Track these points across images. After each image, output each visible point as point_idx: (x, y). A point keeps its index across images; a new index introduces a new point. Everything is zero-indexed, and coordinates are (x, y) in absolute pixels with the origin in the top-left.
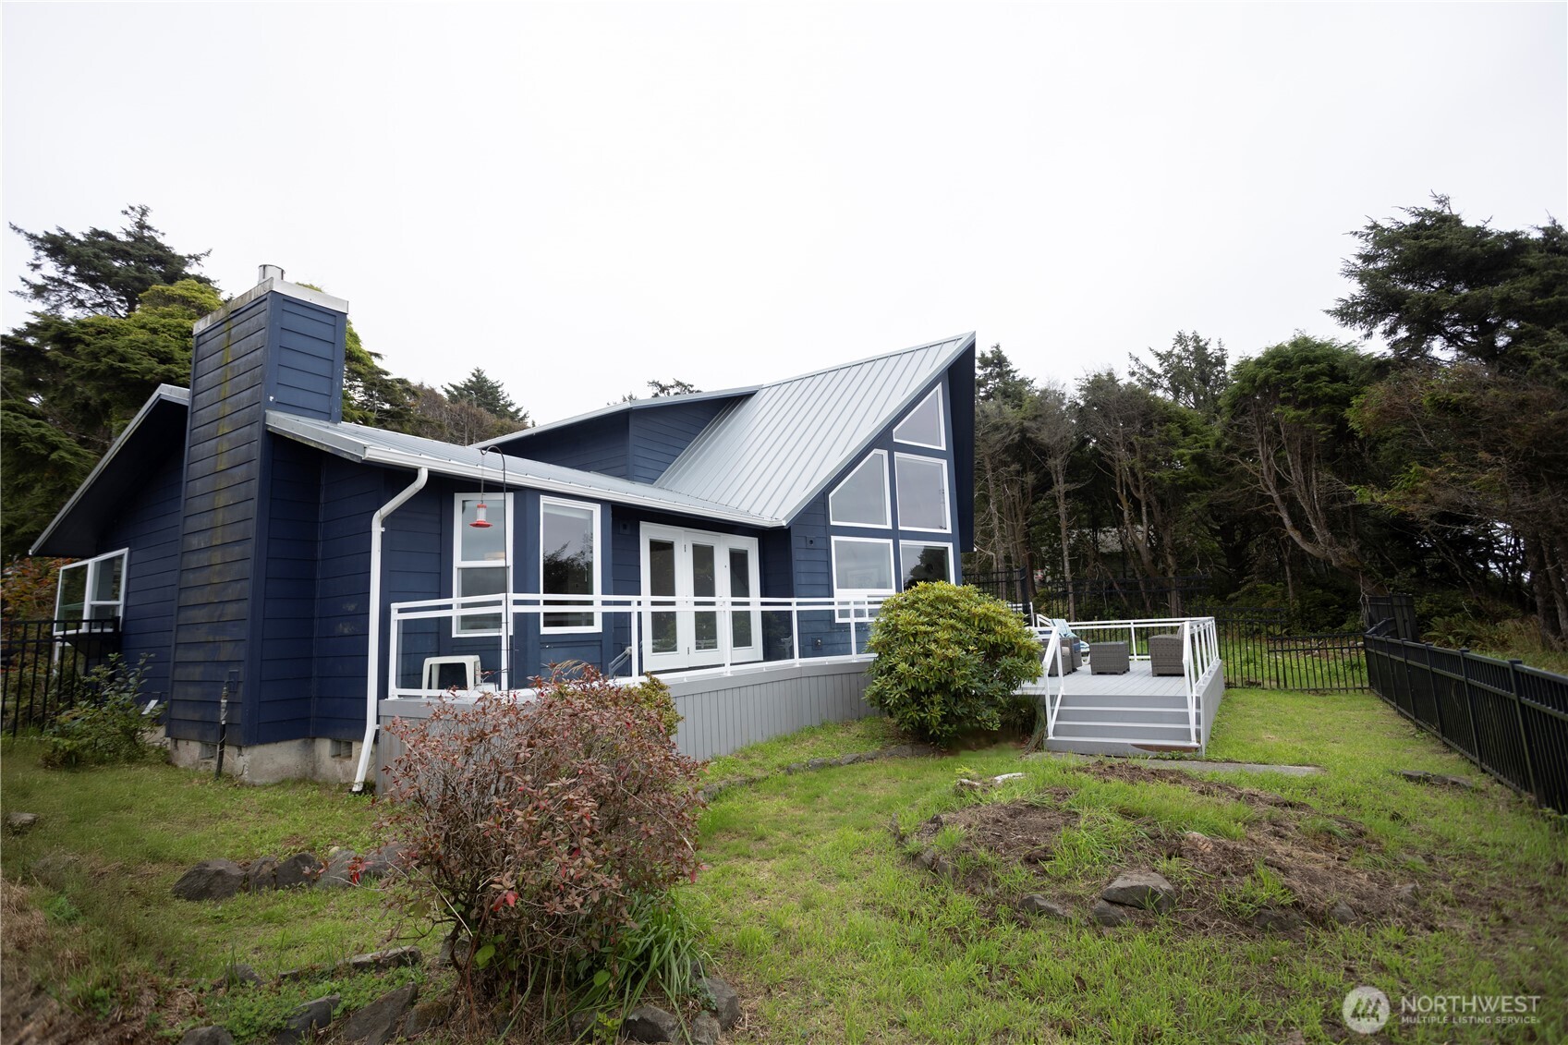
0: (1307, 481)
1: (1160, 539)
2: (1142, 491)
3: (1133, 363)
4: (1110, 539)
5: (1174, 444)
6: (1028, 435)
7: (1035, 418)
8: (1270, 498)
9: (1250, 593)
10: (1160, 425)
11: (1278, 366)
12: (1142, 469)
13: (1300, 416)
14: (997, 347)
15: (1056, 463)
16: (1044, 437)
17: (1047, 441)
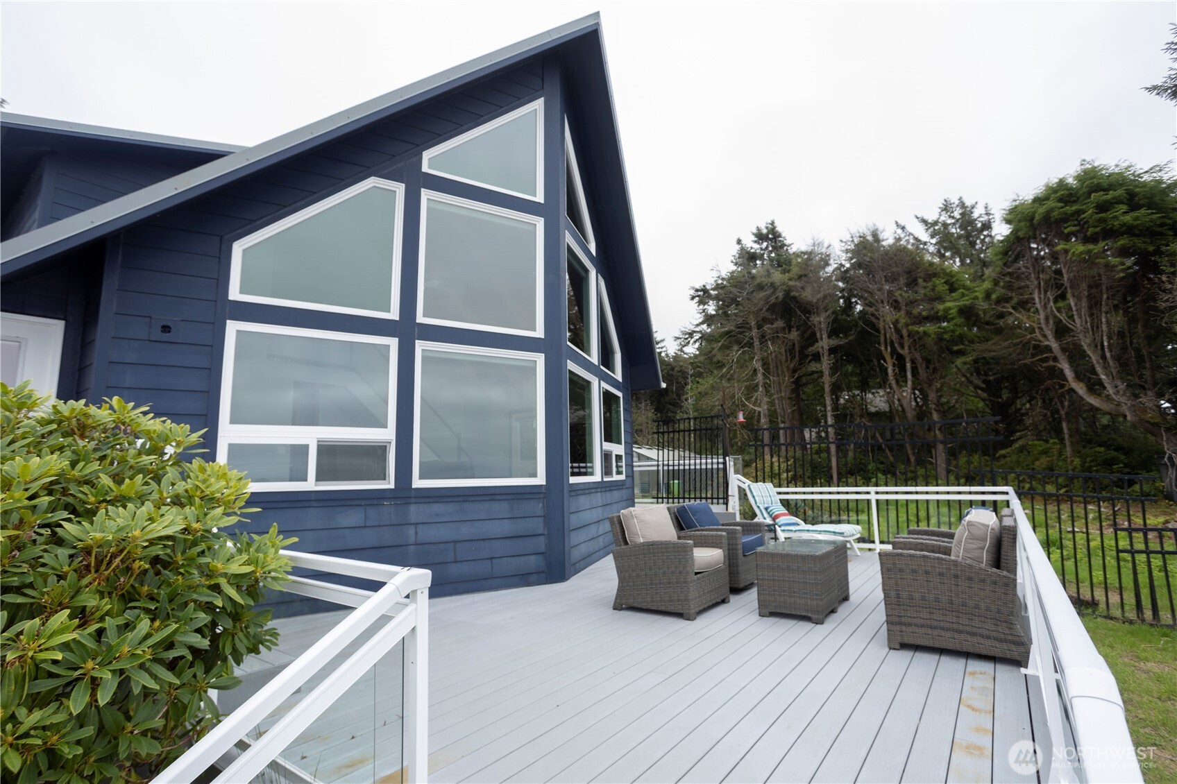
0: (1096, 327)
1: (925, 397)
2: (906, 348)
3: (899, 231)
4: (878, 399)
5: (940, 299)
6: (792, 294)
7: (800, 277)
8: (1048, 349)
9: (1021, 450)
10: (925, 281)
11: (1060, 200)
12: (907, 325)
13: (1089, 252)
14: (773, 223)
15: (820, 321)
16: (808, 295)
17: (810, 298)
